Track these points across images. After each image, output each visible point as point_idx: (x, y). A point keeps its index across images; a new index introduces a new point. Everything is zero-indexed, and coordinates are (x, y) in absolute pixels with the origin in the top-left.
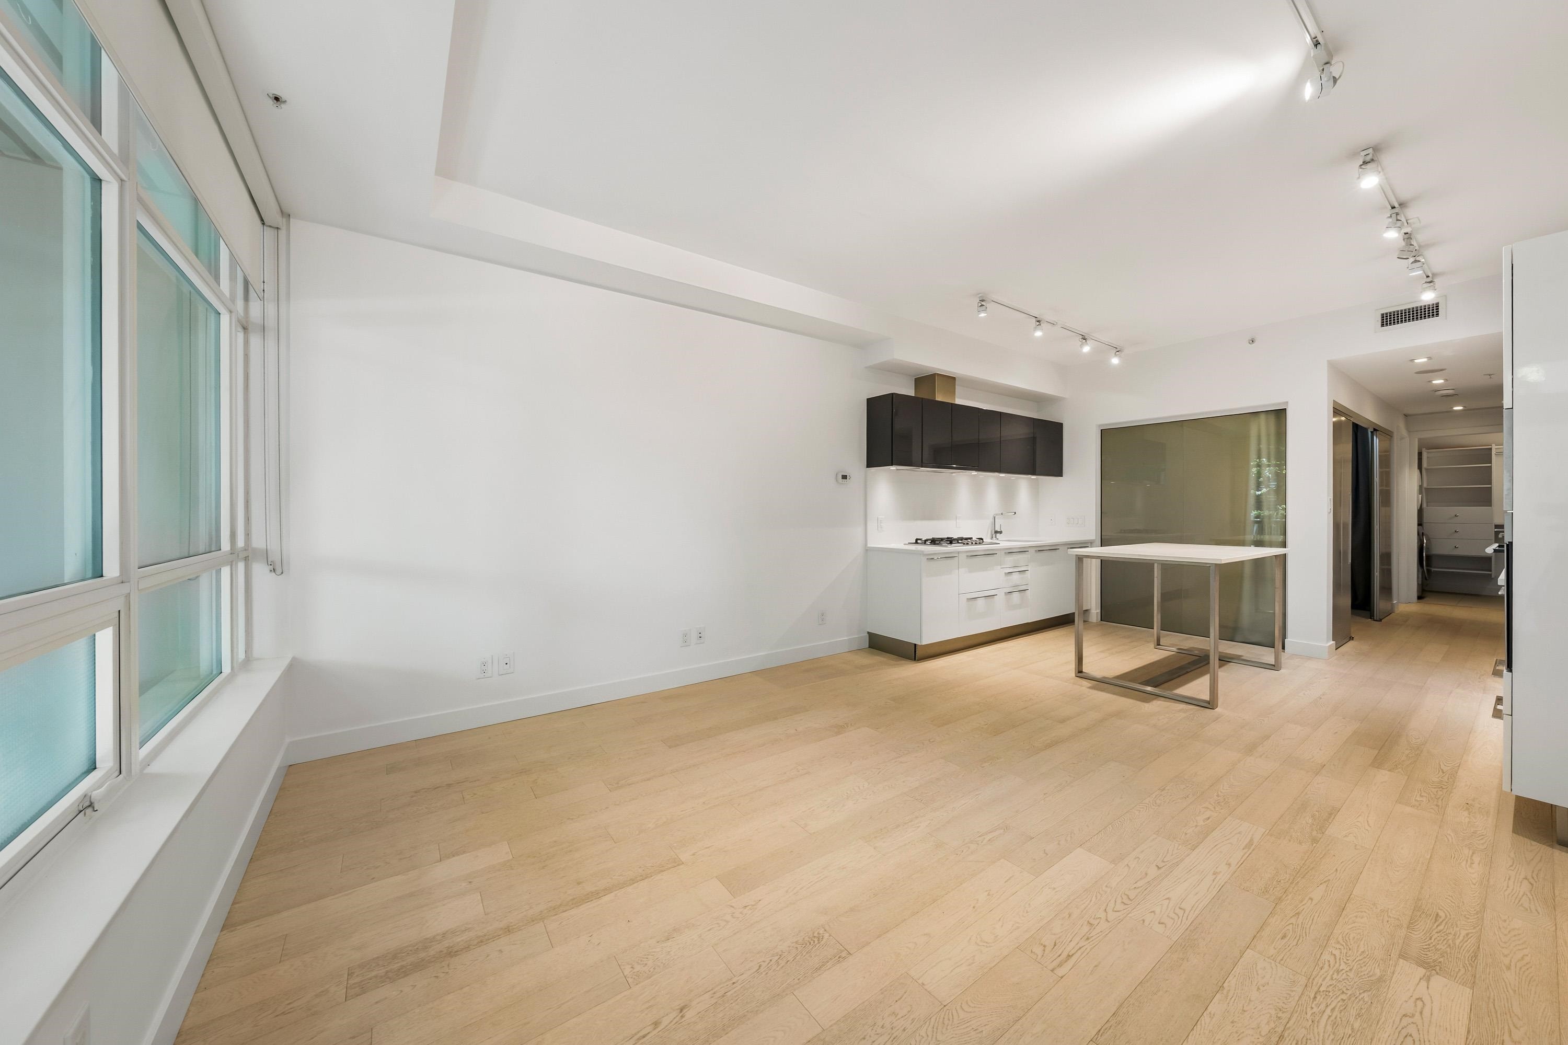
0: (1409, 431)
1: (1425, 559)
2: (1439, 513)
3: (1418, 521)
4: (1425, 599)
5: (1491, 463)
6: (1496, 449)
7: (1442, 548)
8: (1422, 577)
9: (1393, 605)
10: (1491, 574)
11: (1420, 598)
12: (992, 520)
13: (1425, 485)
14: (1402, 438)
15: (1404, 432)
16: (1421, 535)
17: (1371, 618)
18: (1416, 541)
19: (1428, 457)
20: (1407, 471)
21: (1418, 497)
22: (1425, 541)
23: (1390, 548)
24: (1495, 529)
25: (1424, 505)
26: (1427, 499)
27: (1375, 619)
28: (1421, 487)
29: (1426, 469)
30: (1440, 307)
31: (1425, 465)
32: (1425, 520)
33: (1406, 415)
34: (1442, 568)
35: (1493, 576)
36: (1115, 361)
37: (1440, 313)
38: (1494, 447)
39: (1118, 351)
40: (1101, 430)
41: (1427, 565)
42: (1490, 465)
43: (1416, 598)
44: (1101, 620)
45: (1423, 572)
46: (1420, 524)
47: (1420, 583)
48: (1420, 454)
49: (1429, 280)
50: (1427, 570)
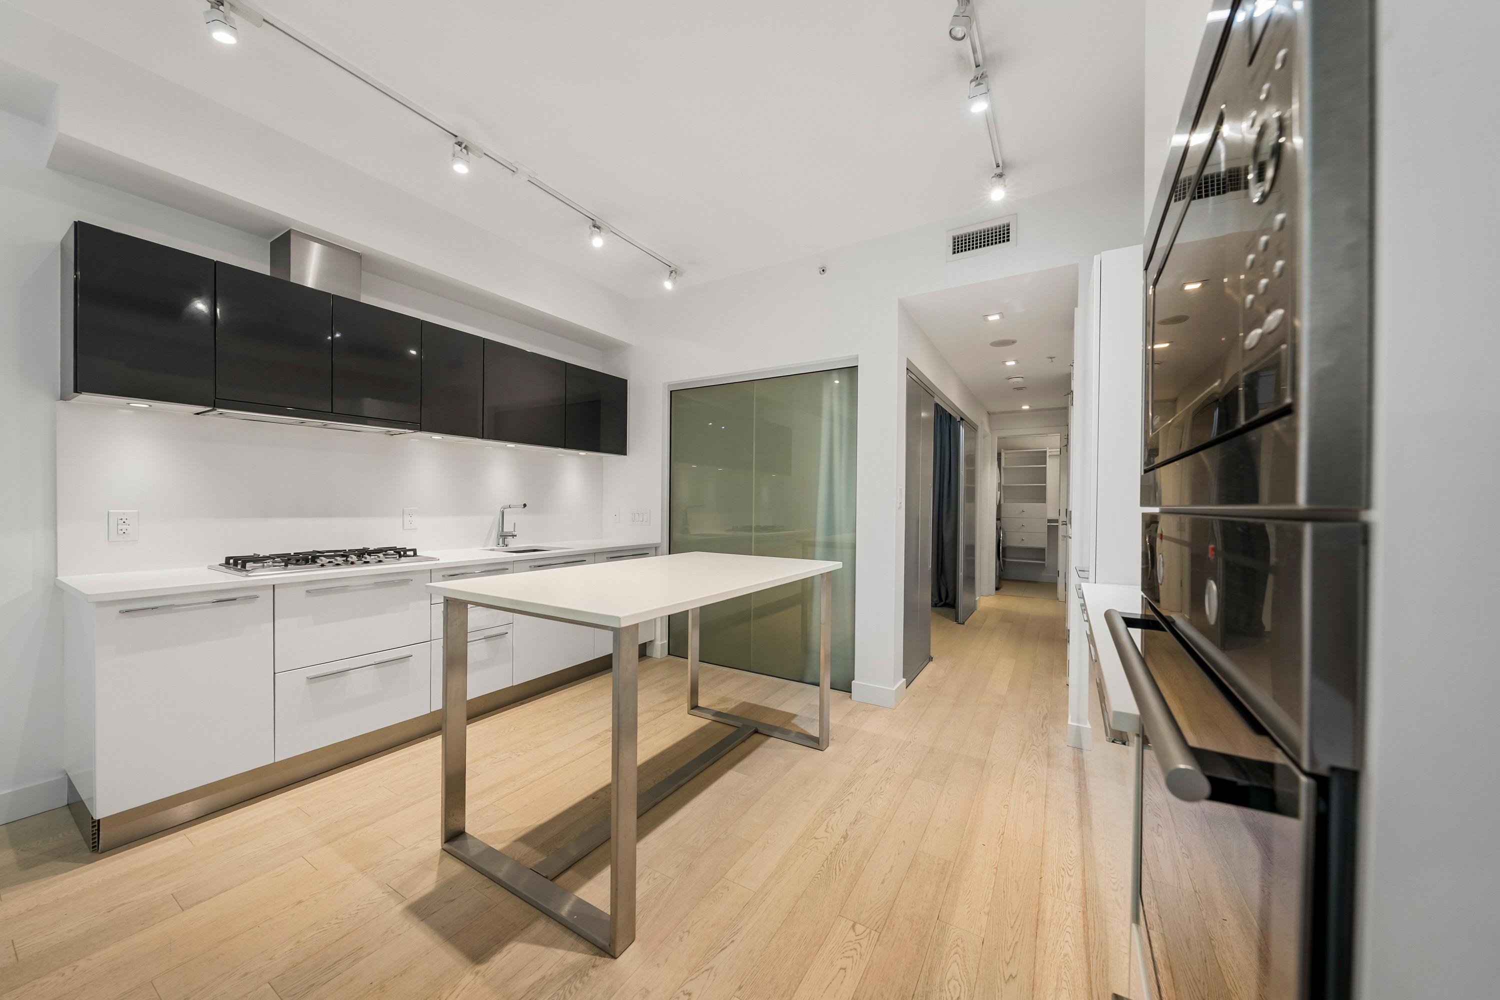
0: (991, 430)
1: (1002, 551)
2: (1013, 508)
3: (997, 516)
4: (1002, 589)
5: (1046, 464)
6: (1050, 452)
7: (1014, 541)
8: (999, 570)
9: (975, 601)
10: (1044, 564)
11: (997, 589)
12: (499, 516)
13: (1003, 483)
14: (985, 436)
15: (987, 429)
16: (999, 529)
17: (956, 621)
18: (995, 535)
19: (1005, 458)
20: (989, 465)
21: (997, 493)
22: (1002, 535)
23: (974, 542)
24: (1048, 523)
25: (1002, 502)
26: (1004, 497)
27: (959, 622)
28: (1000, 484)
29: (1004, 469)
30: (1011, 227)
31: (1003, 465)
32: (1003, 515)
33: (989, 413)
34: (1013, 558)
35: (1046, 566)
36: (668, 285)
37: (1010, 238)
38: (1048, 450)
39: (673, 272)
40: (671, 392)
41: (1003, 557)
42: (1045, 466)
43: (995, 589)
44: (669, 654)
45: (1000, 564)
46: (998, 519)
47: (998, 574)
48: (999, 455)
49: (999, 171)
50: (1003, 560)
